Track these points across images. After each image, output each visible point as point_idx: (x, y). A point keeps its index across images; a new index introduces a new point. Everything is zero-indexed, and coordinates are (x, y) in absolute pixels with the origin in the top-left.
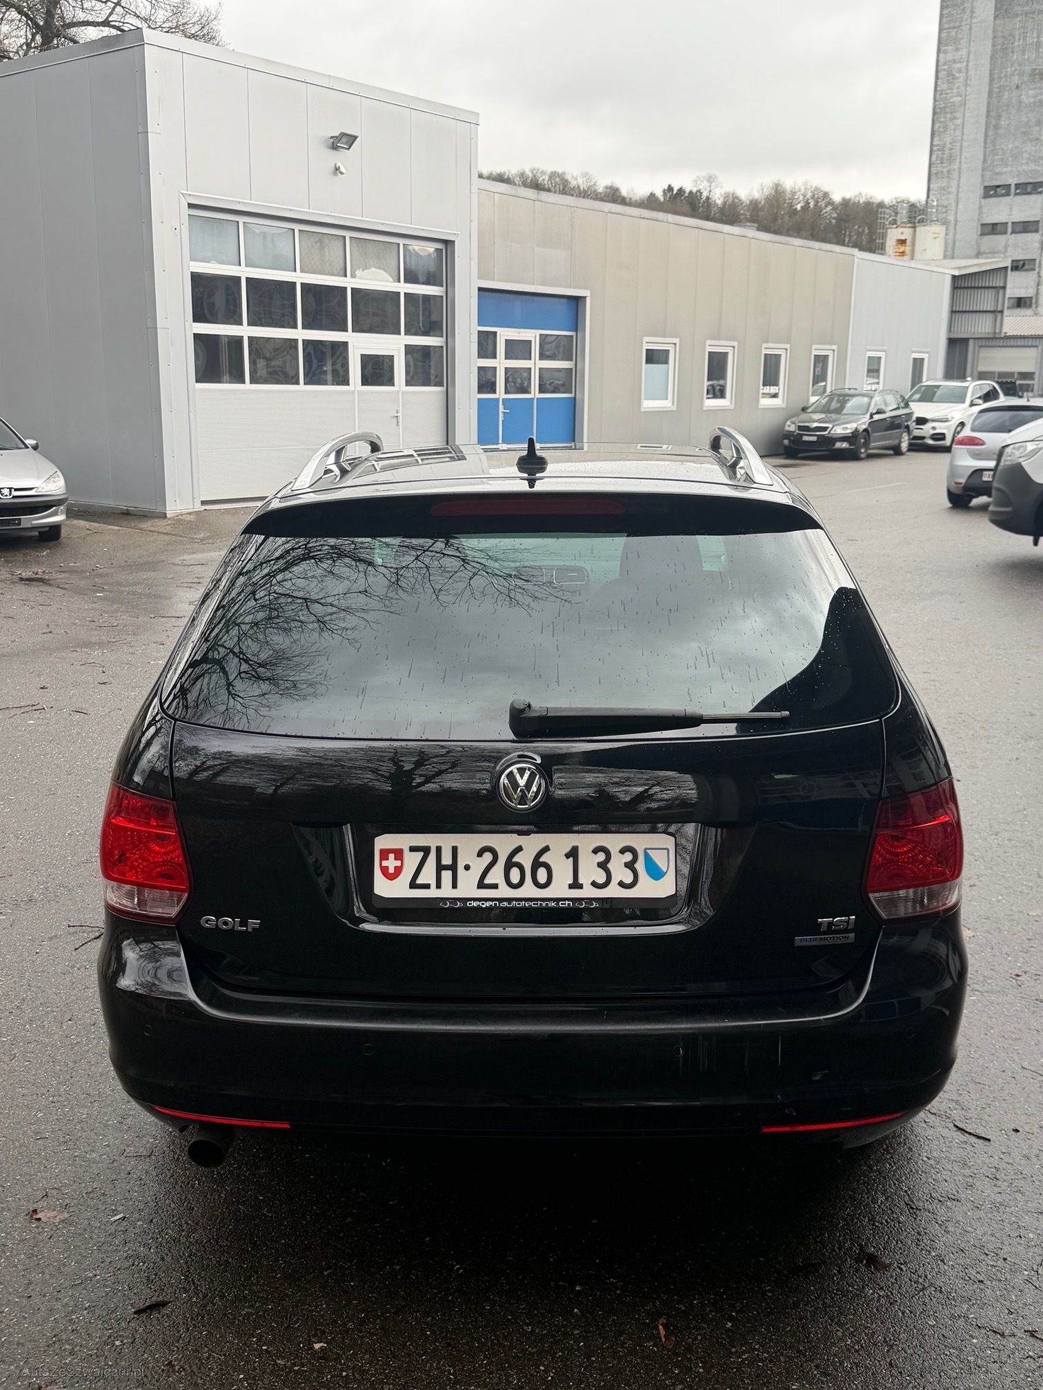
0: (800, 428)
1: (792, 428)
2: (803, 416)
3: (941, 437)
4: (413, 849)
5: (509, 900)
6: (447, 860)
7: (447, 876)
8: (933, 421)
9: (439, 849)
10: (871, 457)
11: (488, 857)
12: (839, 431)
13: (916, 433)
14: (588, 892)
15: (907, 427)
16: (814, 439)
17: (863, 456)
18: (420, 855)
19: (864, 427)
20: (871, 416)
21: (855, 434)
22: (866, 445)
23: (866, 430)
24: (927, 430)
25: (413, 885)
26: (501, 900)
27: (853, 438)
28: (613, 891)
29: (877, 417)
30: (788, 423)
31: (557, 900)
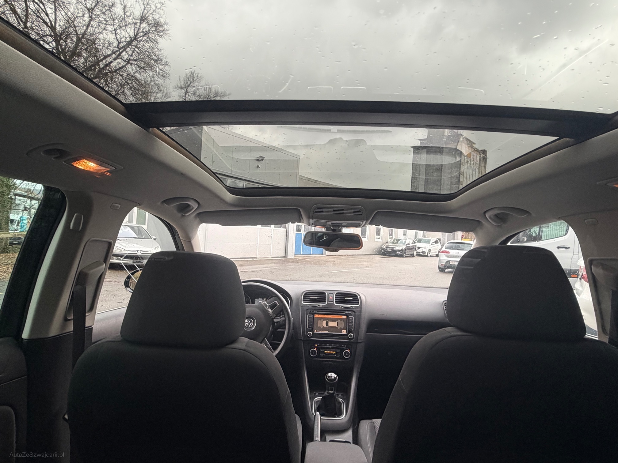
0: (386, 247)
1: (384, 247)
2: (387, 244)
3: (424, 252)
8: (422, 248)
10: (406, 257)
12: (397, 248)
13: (418, 251)
15: (416, 249)
16: (391, 250)
17: (404, 256)
19: (405, 248)
20: (406, 245)
21: (402, 250)
22: (405, 253)
23: (405, 249)
24: (420, 250)
27: (401, 251)
29: (407, 245)
30: (383, 246)
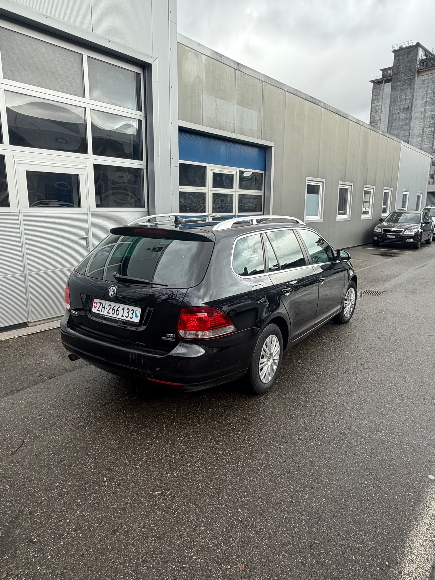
4: (99, 303)
5: (111, 317)
6: (104, 306)
7: (103, 309)
9: (103, 303)
11: (110, 306)
14: (124, 318)
18: (100, 304)
25: (98, 310)
26: (110, 316)
28: (129, 319)
31: (119, 319)
